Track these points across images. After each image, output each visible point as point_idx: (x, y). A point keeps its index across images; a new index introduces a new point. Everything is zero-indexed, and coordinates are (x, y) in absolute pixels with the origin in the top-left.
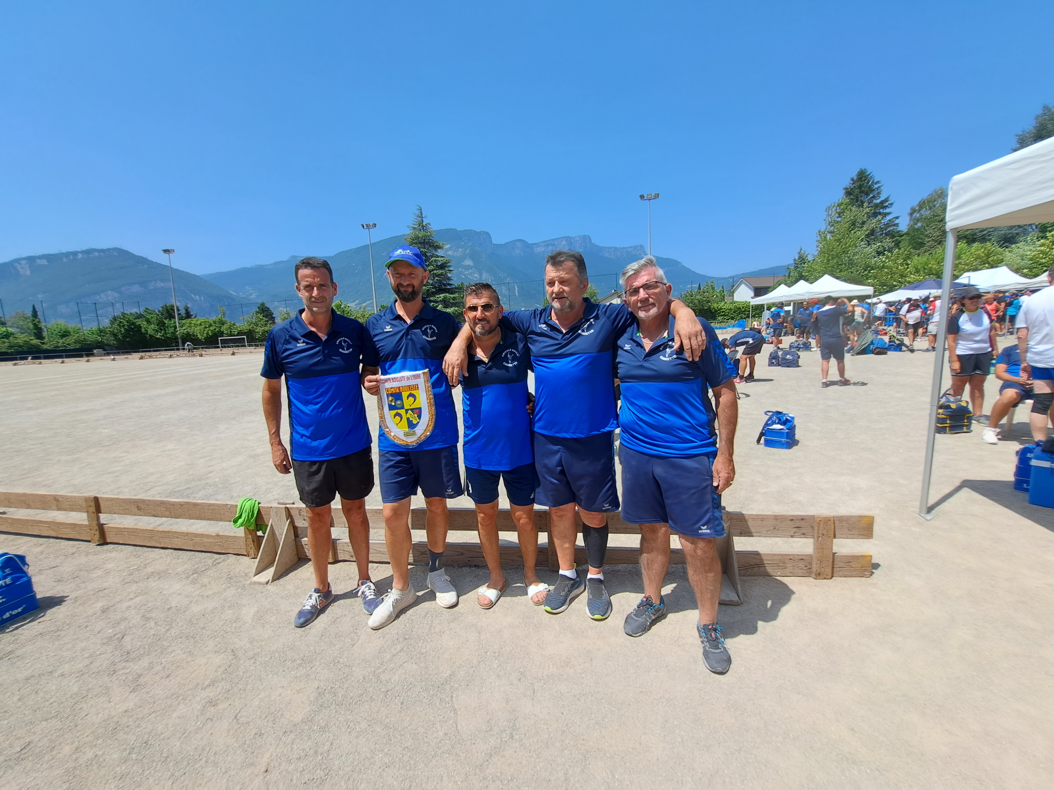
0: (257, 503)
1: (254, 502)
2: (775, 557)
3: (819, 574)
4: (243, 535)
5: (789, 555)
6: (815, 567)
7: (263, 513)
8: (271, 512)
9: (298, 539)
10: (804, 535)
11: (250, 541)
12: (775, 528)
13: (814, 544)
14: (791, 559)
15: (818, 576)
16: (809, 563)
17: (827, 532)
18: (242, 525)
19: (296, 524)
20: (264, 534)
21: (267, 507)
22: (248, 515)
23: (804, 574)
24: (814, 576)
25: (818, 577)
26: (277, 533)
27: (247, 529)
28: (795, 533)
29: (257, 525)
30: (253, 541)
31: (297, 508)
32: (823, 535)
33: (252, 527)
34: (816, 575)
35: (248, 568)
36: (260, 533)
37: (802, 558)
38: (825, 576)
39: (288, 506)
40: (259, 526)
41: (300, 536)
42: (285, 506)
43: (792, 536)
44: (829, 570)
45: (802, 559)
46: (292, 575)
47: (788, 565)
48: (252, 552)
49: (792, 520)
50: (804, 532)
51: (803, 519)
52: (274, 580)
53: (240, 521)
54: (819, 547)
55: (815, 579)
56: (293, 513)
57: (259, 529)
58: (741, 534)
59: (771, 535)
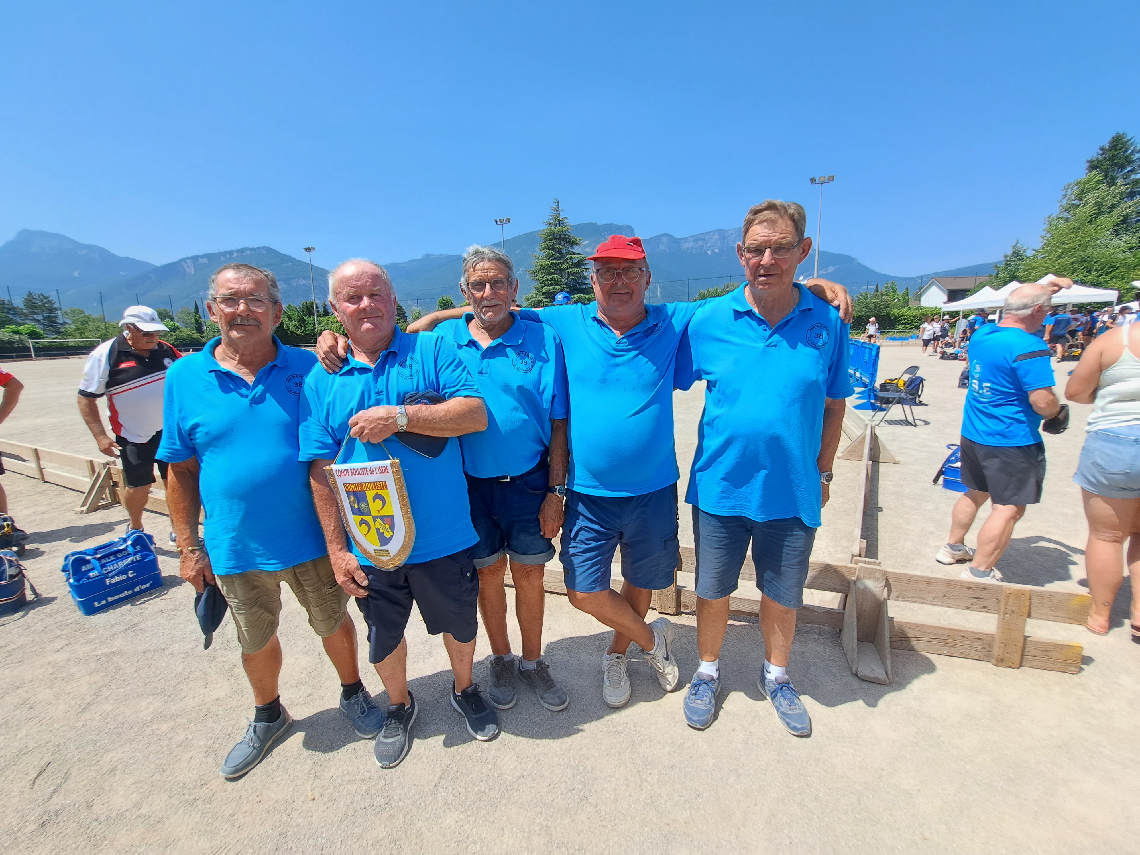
2: (940, 632)
3: (1002, 660)
5: (961, 631)
6: (997, 650)
10: (985, 608)
12: (945, 596)
13: (999, 621)
14: (963, 636)
15: (1000, 662)
16: (989, 644)
17: (1019, 609)
23: (980, 656)
24: (994, 662)
25: (1000, 664)
28: (972, 604)
32: (1013, 612)
34: (997, 661)
37: (979, 637)
38: (1010, 664)
43: (968, 608)
44: (1017, 658)
45: (979, 639)
47: (958, 644)
49: (969, 588)
50: (986, 604)
51: (985, 589)
54: (1005, 627)
55: (996, 665)
58: (898, 597)
59: (939, 604)
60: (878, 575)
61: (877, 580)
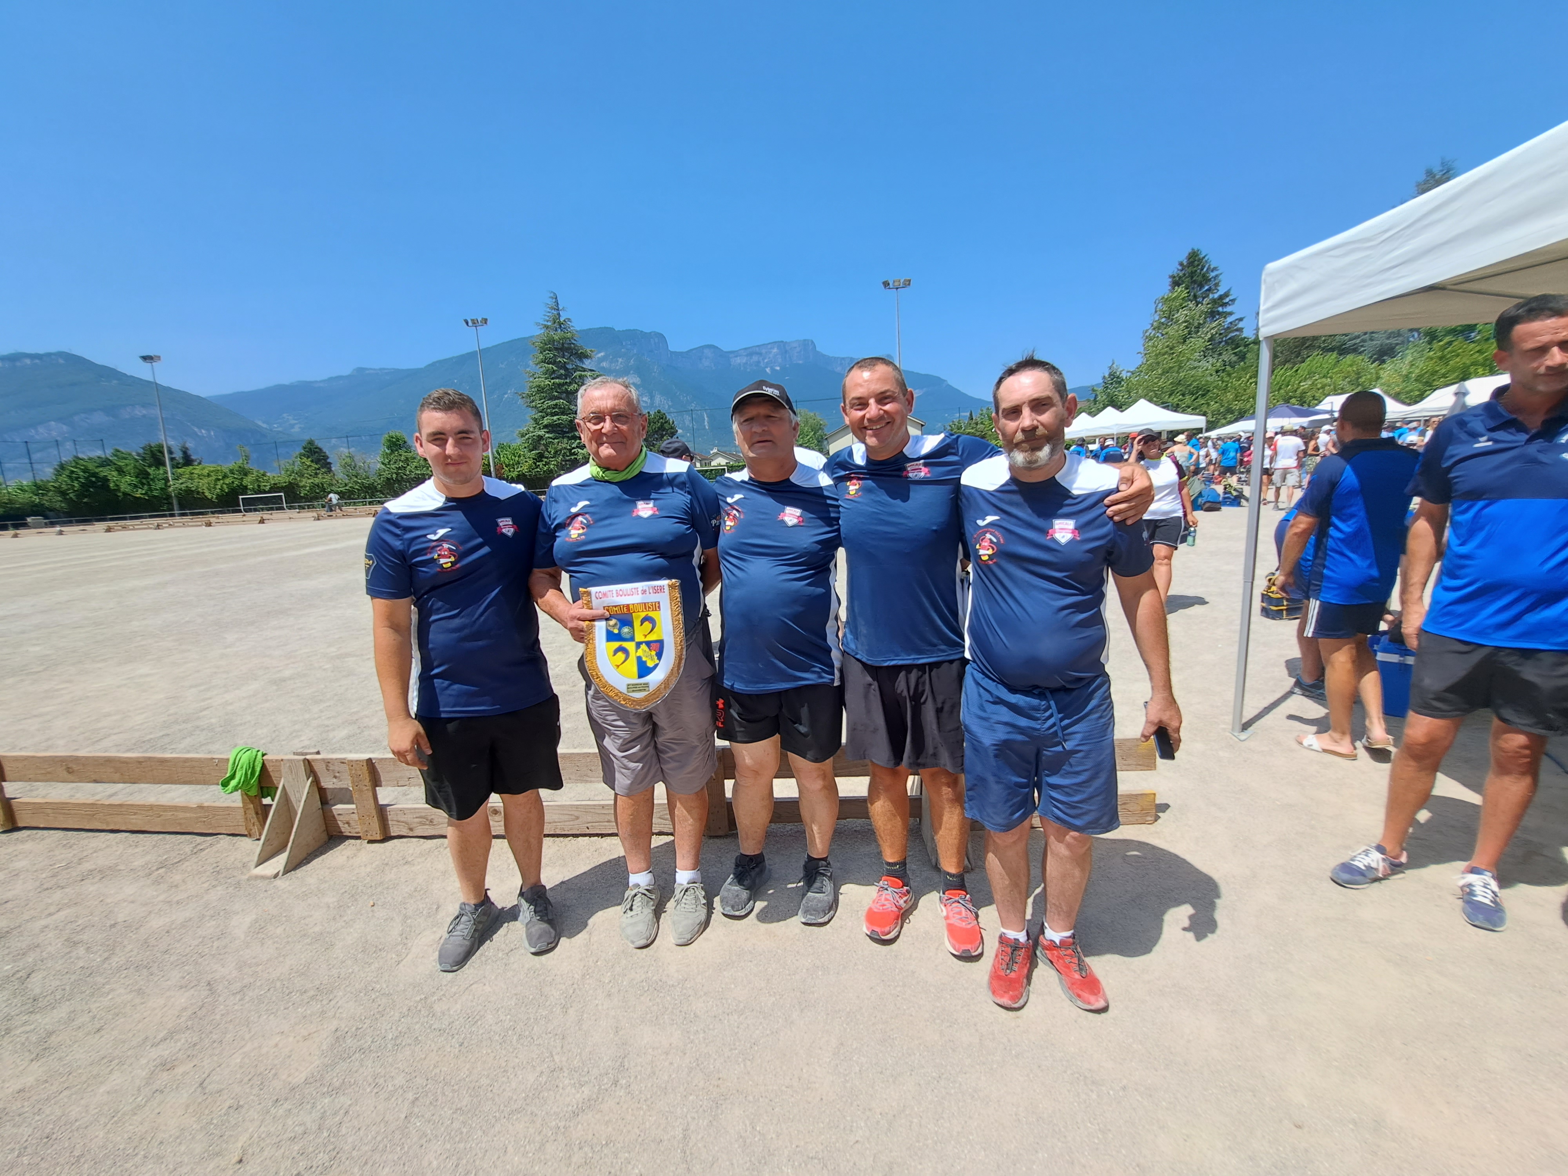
0: (260, 754)
1: (254, 753)
4: (241, 805)
7: (270, 769)
8: (282, 767)
9: (326, 807)
11: (251, 813)
18: (236, 789)
19: (322, 784)
20: (273, 800)
21: (277, 760)
22: (246, 774)
26: (293, 799)
27: (245, 794)
29: (261, 788)
30: (257, 813)
31: (323, 760)
33: (254, 792)
35: (248, 855)
36: (267, 801)
39: (308, 757)
40: (265, 790)
41: (331, 802)
42: (303, 757)
46: (316, 862)
48: (255, 830)
52: (287, 871)
53: (233, 783)
56: (316, 767)
57: (265, 793)
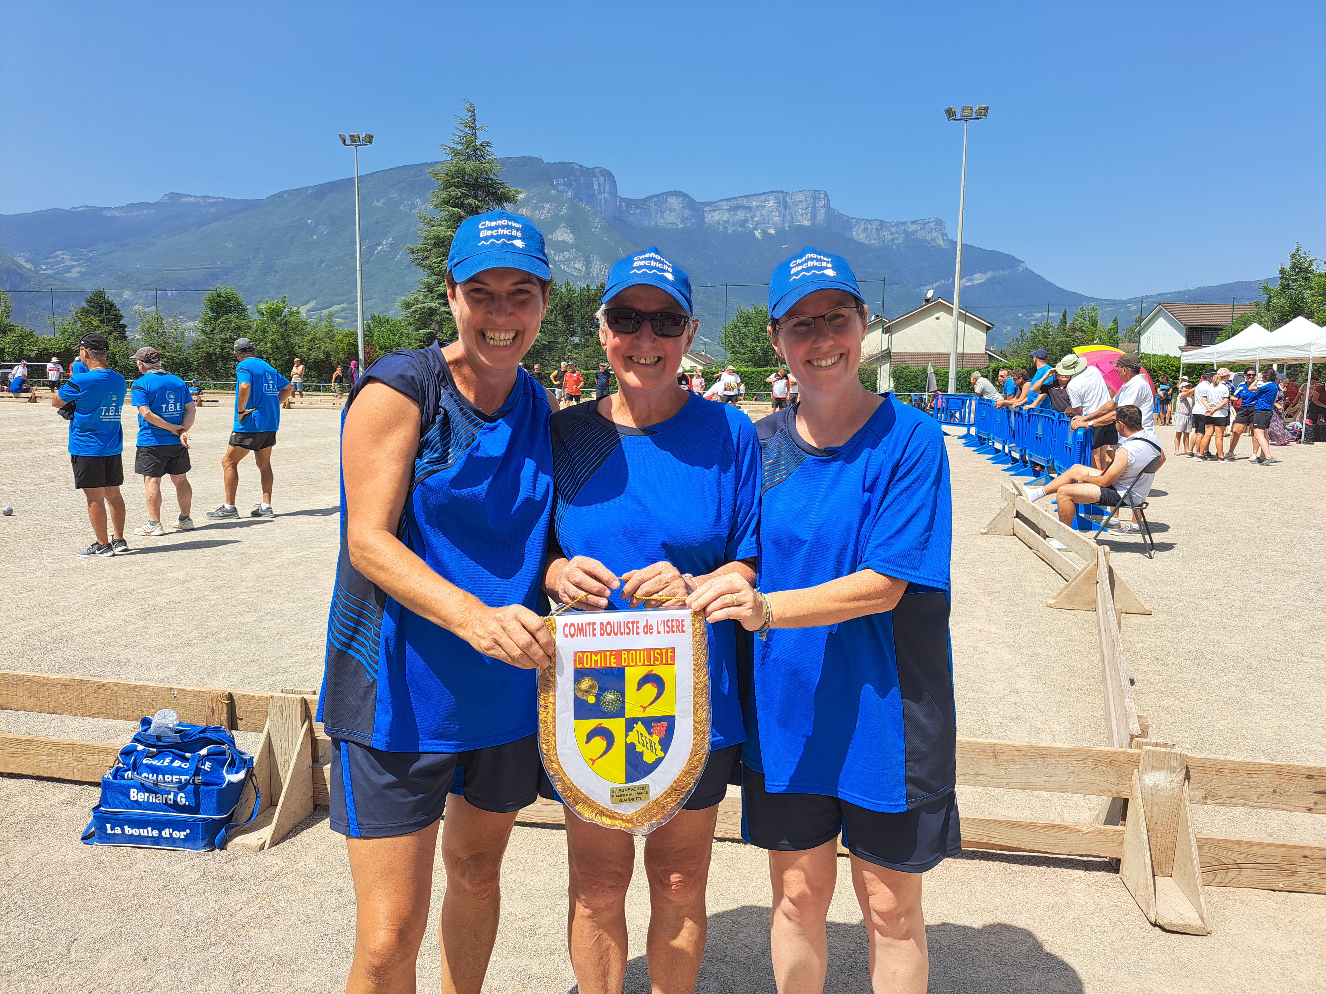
2: (1271, 851)
5: (1302, 848)
8: (271, 706)
12: (1275, 791)
14: (1305, 857)
19: (316, 734)
21: (260, 698)
28: (1315, 803)
39: (306, 697)
41: (322, 760)
42: (301, 696)
43: (1310, 810)
46: (304, 836)
47: (1299, 869)
49: (1310, 777)
52: (275, 842)
58: (1206, 798)
59: (1268, 805)
60: (1175, 763)
61: (1174, 770)
